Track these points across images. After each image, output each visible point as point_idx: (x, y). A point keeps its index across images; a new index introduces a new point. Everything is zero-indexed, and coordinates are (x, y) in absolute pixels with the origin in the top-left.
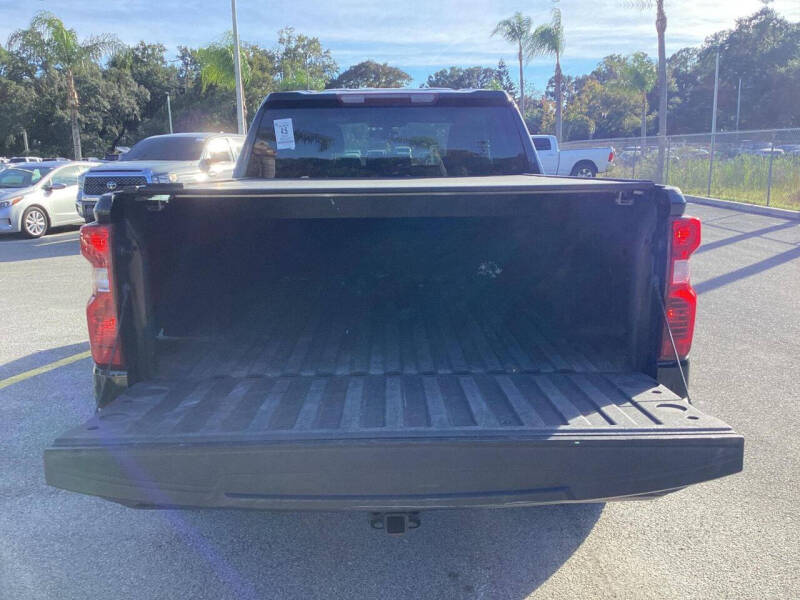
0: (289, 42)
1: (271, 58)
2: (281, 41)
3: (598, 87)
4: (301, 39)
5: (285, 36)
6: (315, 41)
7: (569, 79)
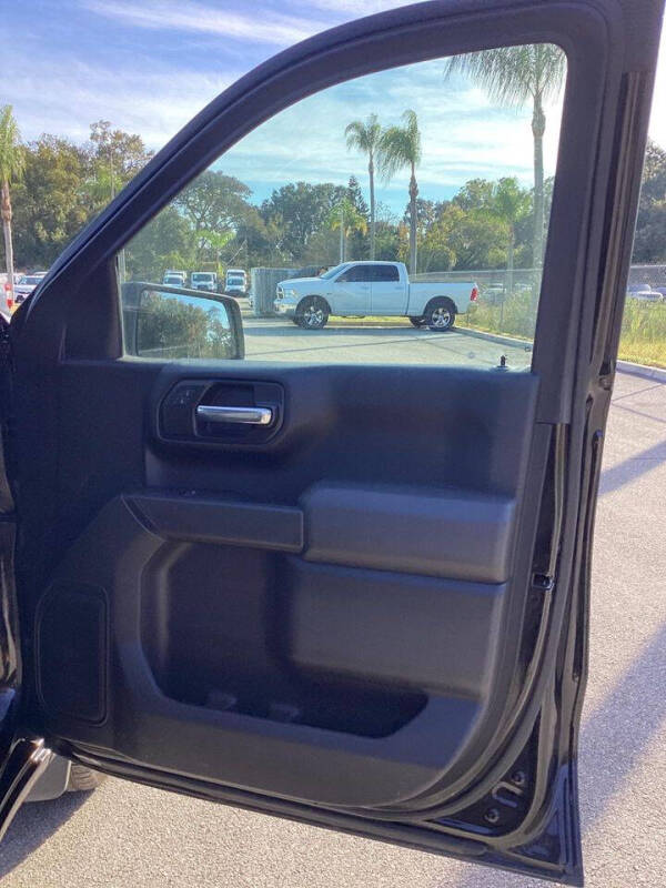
0: (104, 138)
1: (82, 157)
2: (94, 137)
3: (461, 214)
4: (118, 136)
5: (99, 131)
6: (135, 139)
7: (430, 204)
